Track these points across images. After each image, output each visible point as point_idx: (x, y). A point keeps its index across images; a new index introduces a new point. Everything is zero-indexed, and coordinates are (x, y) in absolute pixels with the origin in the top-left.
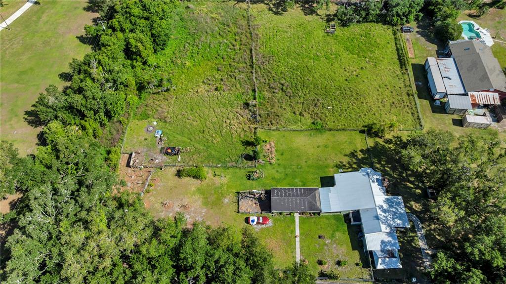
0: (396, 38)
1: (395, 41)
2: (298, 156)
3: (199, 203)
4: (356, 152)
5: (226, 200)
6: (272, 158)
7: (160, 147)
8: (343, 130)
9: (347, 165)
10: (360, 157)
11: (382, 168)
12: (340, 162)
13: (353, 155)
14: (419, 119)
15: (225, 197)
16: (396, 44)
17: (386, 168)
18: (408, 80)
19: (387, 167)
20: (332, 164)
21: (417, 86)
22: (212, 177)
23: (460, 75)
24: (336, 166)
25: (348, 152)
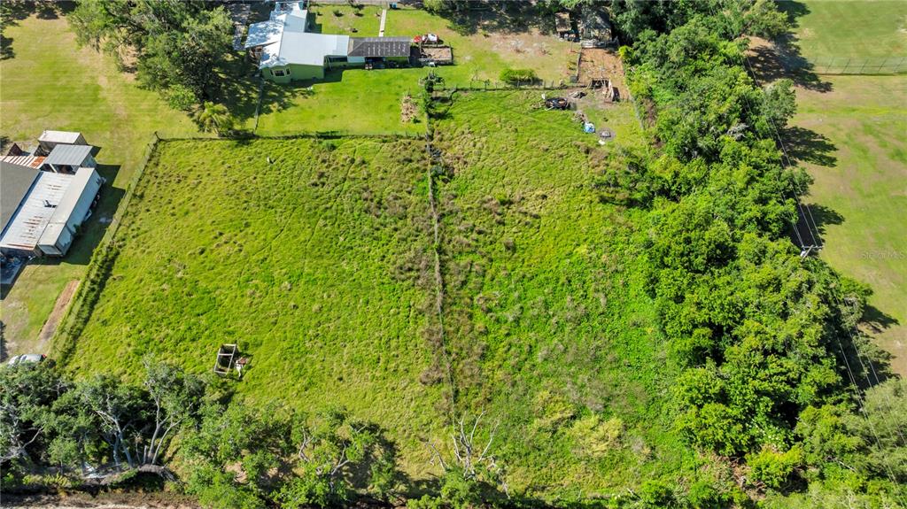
0: (75, 338)
1: (81, 331)
2: (368, 104)
3: (502, 56)
4: (279, 110)
5: (468, 58)
6: (406, 102)
7: (579, 111)
8: (288, 138)
9: (297, 94)
10: (276, 104)
11: (250, 92)
12: (307, 98)
13: (285, 106)
14: (152, 156)
15: (470, 61)
16: (86, 320)
17: (244, 92)
18: (121, 228)
19: (241, 94)
20: (321, 96)
21: (110, 216)
22: (491, 80)
23: (21, 205)
24: (314, 93)
25: (291, 110)
